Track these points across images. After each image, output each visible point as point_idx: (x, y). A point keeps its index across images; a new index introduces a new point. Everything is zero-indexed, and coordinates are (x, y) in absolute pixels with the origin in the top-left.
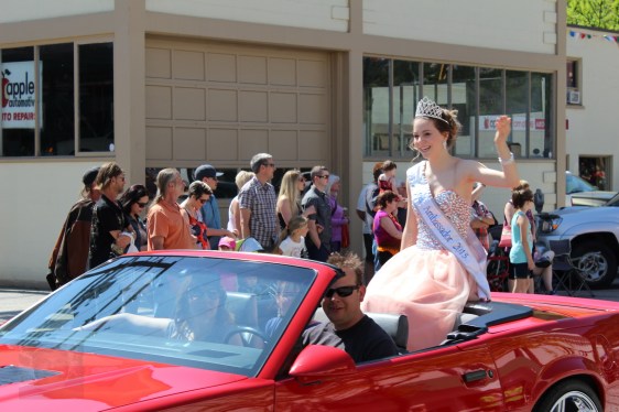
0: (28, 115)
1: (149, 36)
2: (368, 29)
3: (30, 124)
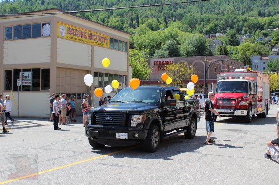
0: (29, 83)
1: (57, 68)
2: (95, 66)
3: (30, 84)
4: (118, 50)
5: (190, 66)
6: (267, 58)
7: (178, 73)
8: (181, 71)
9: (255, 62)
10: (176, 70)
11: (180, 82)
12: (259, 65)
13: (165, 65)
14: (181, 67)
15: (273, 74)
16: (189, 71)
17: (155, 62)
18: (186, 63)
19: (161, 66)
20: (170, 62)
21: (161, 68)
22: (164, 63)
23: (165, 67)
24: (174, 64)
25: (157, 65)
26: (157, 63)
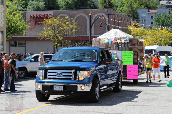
5: (71, 20)
6: (155, 11)
7: (58, 28)
8: (62, 26)
9: (142, 16)
11: (60, 38)
12: (146, 19)
14: (62, 21)
15: (162, 29)
16: (71, 26)
17: (32, 16)
18: (67, 17)
19: (38, 20)
20: (49, 16)
21: (38, 23)
22: (42, 17)
23: (44, 21)
24: (54, 18)
25: (34, 19)
26: (34, 17)
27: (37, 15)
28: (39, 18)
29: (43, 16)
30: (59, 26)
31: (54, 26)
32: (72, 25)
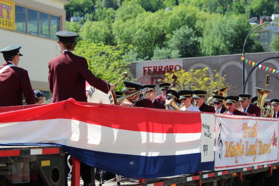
4: (39, 34)
8: (197, 84)
10: (187, 83)
13: (164, 73)
14: (198, 76)
16: (214, 84)
17: (145, 69)
18: (207, 68)
19: (156, 76)
20: (175, 68)
21: (156, 80)
22: (163, 70)
23: (165, 77)
24: (184, 71)
25: (149, 74)
26: (149, 70)
27: (154, 67)
28: (157, 73)
29: (165, 68)
30: (193, 85)
31: (184, 85)
32: (216, 83)
